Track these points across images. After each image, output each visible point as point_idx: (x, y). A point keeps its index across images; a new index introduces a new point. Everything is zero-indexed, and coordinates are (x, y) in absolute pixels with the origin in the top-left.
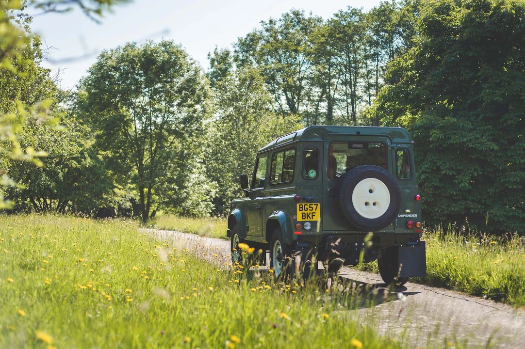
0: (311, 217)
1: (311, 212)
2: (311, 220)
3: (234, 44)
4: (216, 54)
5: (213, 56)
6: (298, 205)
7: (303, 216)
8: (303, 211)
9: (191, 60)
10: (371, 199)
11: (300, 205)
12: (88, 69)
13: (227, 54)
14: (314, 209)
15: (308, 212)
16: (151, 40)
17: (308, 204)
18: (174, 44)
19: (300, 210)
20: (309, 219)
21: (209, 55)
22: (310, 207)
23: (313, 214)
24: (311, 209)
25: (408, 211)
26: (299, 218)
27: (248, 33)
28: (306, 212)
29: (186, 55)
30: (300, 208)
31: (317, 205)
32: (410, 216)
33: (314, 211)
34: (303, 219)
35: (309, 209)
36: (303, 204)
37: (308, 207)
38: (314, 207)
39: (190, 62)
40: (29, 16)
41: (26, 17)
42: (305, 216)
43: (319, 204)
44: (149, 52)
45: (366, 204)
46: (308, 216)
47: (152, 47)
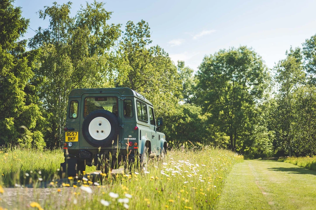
0: (73, 140)
1: (73, 137)
2: (73, 141)
3: (303, 44)
4: (292, 51)
5: (289, 52)
6: (66, 133)
7: (69, 139)
8: (69, 136)
9: (258, 56)
10: (100, 129)
11: (67, 133)
12: (198, 67)
13: (299, 51)
14: (75, 135)
15: (72, 136)
16: (233, 47)
17: (72, 132)
18: (247, 48)
19: (67, 136)
20: (72, 141)
21: (287, 52)
22: (73, 134)
23: (74, 138)
24: (73, 135)
25: (130, 136)
26: (67, 140)
27: (312, 36)
28: (70, 137)
29: (255, 54)
30: (67, 134)
31: (77, 133)
32: (131, 139)
33: (75, 136)
34: (68, 140)
35: (72, 135)
36: (69, 132)
37: (72, 134)
38: (75, 134)
39: (258, 57)
40: (151, 40)
41: (149, 41)
42: (70, 139)
43: (78, 132)
44: (231, 54)
45: (98, 132)
46: (71, 139)
47: (234, 50)
